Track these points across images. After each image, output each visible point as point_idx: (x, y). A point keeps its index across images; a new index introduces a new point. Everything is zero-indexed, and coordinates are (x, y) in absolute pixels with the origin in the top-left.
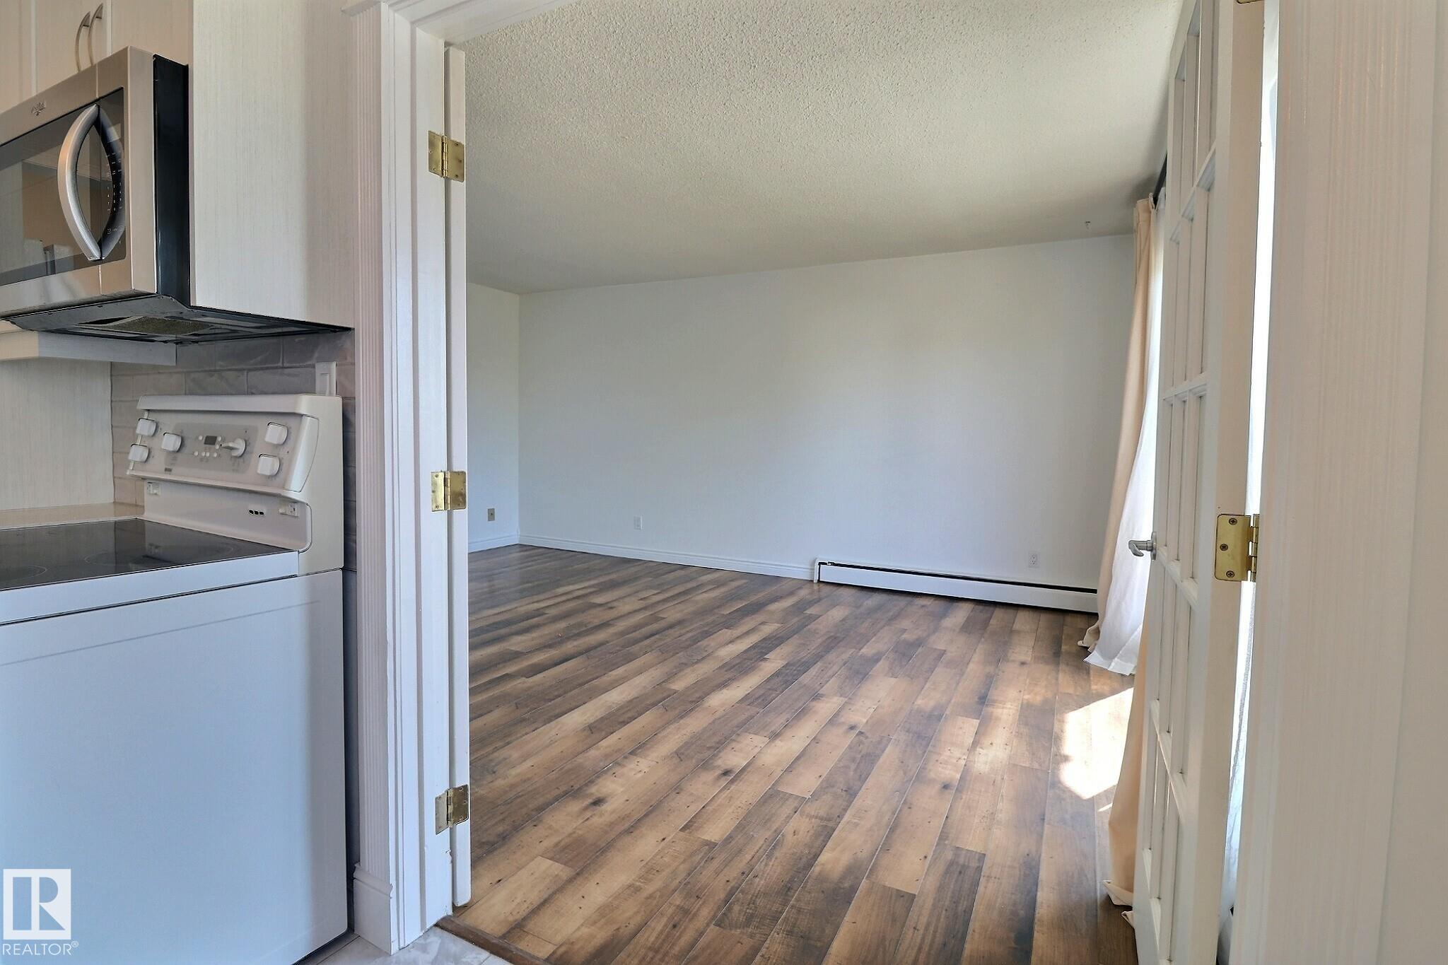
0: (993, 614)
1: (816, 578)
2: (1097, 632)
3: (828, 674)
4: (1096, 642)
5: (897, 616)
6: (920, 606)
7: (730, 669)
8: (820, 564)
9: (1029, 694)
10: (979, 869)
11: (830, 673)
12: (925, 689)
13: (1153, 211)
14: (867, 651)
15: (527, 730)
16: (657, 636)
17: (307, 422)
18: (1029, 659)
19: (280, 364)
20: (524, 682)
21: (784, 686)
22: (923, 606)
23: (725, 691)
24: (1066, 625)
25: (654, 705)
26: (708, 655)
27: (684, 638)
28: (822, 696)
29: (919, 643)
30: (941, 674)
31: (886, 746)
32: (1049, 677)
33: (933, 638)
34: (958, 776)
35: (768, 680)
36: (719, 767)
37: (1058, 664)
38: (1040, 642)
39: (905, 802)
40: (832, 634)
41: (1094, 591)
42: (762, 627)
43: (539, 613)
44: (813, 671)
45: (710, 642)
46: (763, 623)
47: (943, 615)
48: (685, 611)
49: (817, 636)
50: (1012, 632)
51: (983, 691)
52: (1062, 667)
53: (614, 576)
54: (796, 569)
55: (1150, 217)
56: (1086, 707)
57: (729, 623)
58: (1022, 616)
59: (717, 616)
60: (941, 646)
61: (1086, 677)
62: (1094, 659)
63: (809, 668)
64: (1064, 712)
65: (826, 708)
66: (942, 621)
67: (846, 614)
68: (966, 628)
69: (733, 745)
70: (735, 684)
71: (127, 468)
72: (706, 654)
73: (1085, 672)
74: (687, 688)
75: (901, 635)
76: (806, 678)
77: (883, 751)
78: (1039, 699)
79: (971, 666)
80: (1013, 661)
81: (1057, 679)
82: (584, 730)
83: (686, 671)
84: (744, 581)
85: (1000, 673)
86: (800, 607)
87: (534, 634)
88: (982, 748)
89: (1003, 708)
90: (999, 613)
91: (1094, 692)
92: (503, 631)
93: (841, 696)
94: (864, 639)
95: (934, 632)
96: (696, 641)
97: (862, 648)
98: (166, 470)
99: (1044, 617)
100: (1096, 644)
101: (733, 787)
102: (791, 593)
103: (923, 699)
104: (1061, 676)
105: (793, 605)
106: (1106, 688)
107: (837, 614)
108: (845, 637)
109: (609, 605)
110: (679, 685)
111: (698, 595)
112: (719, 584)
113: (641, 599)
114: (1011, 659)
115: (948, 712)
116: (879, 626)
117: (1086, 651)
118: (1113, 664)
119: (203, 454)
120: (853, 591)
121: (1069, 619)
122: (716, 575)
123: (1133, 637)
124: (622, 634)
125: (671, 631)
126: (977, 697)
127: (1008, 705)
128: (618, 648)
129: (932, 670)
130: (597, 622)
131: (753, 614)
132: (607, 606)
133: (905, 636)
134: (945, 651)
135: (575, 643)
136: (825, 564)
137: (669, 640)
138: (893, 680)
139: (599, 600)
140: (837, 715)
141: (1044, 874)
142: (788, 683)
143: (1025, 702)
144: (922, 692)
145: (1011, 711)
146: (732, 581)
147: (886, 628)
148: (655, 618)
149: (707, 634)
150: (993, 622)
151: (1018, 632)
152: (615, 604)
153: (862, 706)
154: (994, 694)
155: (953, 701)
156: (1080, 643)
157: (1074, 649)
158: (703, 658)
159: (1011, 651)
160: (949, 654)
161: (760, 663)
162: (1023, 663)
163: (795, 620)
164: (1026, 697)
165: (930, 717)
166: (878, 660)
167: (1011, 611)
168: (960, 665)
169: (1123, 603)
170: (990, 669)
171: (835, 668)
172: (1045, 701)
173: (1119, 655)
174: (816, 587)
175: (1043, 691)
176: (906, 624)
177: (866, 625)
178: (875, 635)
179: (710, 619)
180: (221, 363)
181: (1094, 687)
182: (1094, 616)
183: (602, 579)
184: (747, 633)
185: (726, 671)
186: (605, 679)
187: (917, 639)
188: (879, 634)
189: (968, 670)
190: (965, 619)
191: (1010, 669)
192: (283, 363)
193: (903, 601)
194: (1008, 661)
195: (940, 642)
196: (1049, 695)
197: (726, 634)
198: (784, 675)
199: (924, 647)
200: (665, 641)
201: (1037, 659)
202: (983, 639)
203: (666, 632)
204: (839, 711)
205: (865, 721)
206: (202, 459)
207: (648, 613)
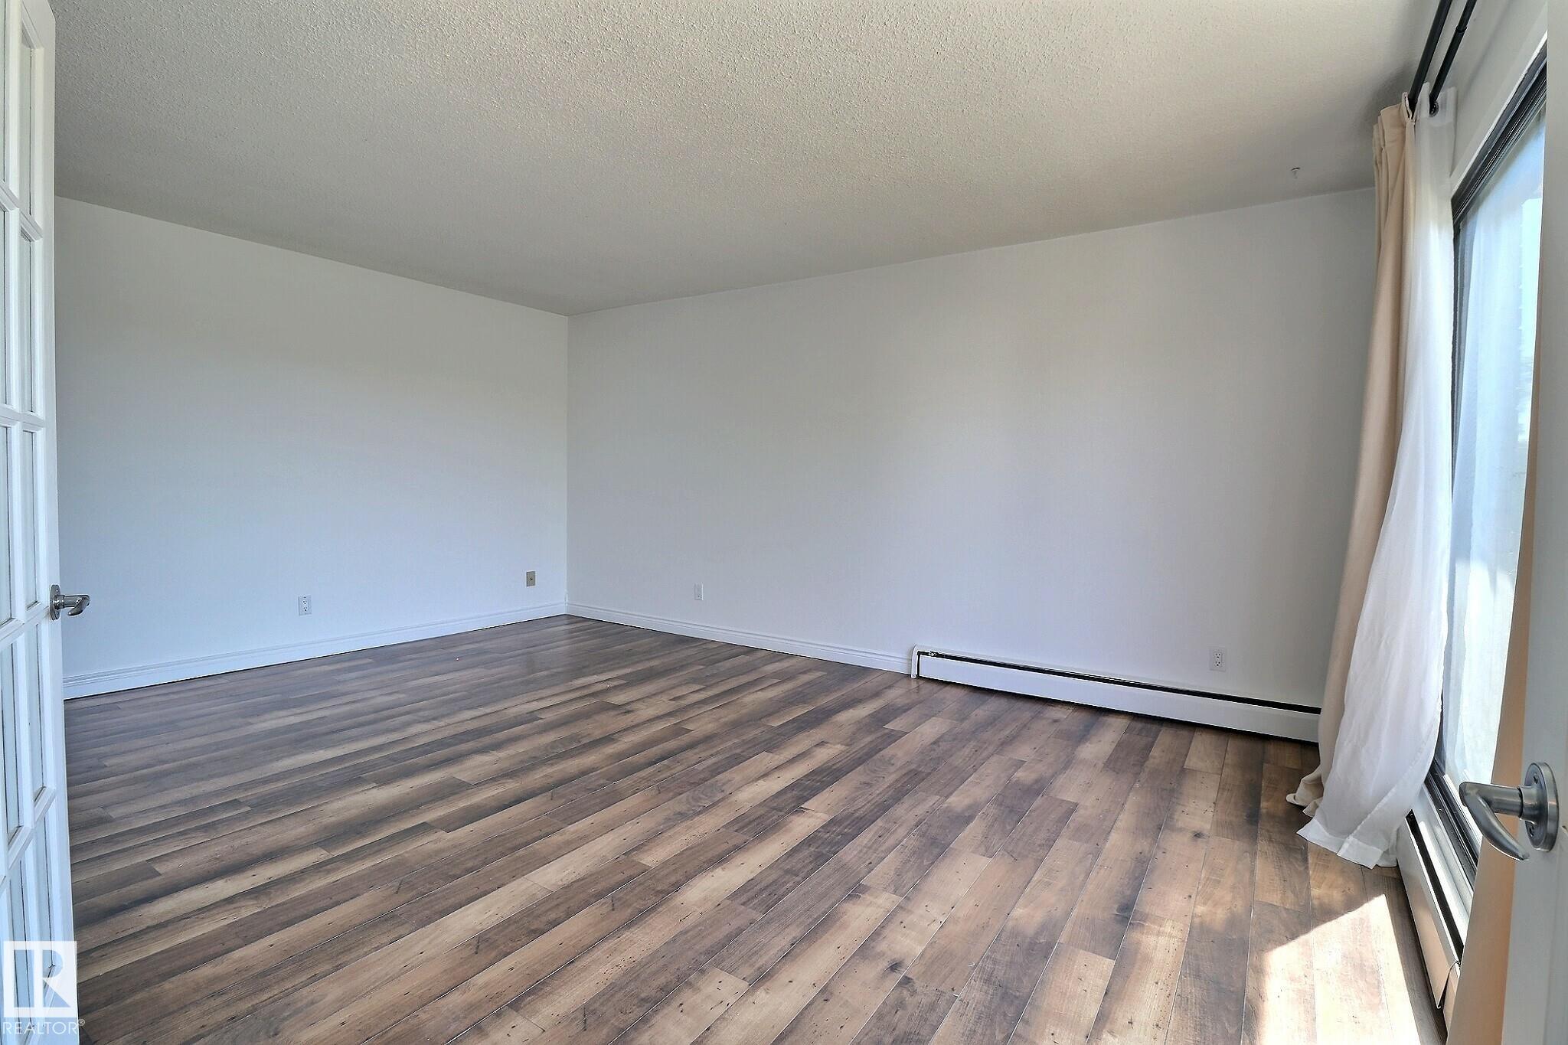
0: (1156, 738)
1: (914, 673)
2: (1319, 786)
3: (883, 848)
4: (1317, 801)
5: (1014, 738)
6: (1050, 721)
7: (742, 828)
8: (919, 653)
9: (1205, 904)
11: (891, 841)
12: (1032, 883)
13: (1409, 122)
14: (958, 801)
15: (385, 939)
16: (666, 762)
18: (1206, 827)
20: (439, 840)
21: (811, 867)
22: (1056, 721)
23: (719, 872)
24: (1268, 762)
25: (599, 896)
26: (723, 799)
27: (699, 767)
28: (865, 889)
29: (1037, 789)
30: (1065, 852)
31: (945, 1015)
32: (1240, 866)
33: (1061, 780)
35: (795, 851)
37: (1253, 838)
38: (1226, 793)
40: (913, 766)
41: (1317, 711)
43: (531, 717)
44: (865, 838)
45: (735, 775)
46: (822, 744)
47: (1083, 737)
48: (723, 720)
49: (892, 769)
50: (1183, 770)
51: (1128, 893)
52: (1263, 845)
53: (655, 663)
54: (890, 659)
55: (1403, 134)
56: (1302, 938)
57: (771, 745)
58: (1201, 741)
59: (762, 729)
60: (1070, 796)
61: (1302, 869)
62: (1313, 832)
63: (860, 831)
64: (1262, 950)
65: (861, 916)
66: (1079, 749)
67: (944, 730)
68: (1113, 764)
70: (738, 859)
72: (720, 796)
73: (1299, 857)
74: (665, 864)
75: (1015, 771)
76: (850, 853)
78: (1221, 915)
79: (1114, 837)
80: (1181, 830)
81: (1252, 872)
82: (467, 945)
83: (677, 829)
84: (819, 674)
85: (1160, 855)
86: (880, 719)
87: (502, 754)
88: (1111, 1033)
89: (1159, 934)
91: (1316, 902)
92: (464, 747)
93: (895, 892)
94: (959, 778)
95: (1065, 768)
96: (716, 770)
97: (951, 794)
99: (1233, 744)
100: (1317, 807)
102: (876, 694)
103: (1026, 907)
104: (1259, 863)
105: (871, 715)
106: (1337, 897)
107: (931, 730)
108: (930, 773)
109: (628, 707)
110: (651, 859)
111: (750, 694)
112: (785, 677)
113: (674, 699)
114: (1180, 824)
115: (1062, 939)
116: (985, 754)
117: (1298, 816)
118: (1346, 846)
120: (961, 692)
121: (1271, 749)
122: (785, 664)
123: (1379, 806)
124: (621, 756)
125: (689, 753)
126: (1116, 906)
127: (1168, 928)
128: (601, 782)
129: (1049, 844)
130: (598, 734)
131: (811, 729)
132: (624, 709)
133: (1021, 775)
134: (1077, 805)
135: (549, 770)
136: (927, 654)
137: (680, 768)
138: (985, 861)
139: (618, 699)
140: (876, 934)
142: (820, 859)
143: (1197, 920)
144: (1028, 890)
145: (1172, 940)
146: (804, 673)
147: (995, 758)
148: (678, 731)
149: (736, 760)
150: (1155, 752)
151: (1193, 771)
152: (634, 706)
153: (922, 916)
154: (1147, 902)
155: (1074, 914)
156: (1290, 798)
157: (1280, 809)
158: (714, 804)
159: (1180, 808)
160: (1081, 812)
161: (792, 817)
162: (1198, 835)
163: (869, 739)
164: (1200, 909)
165: (1032, 945)
166: (969, 820)
167: (1184, 733)
168: (1095, 835)
169: (1363, 751)
170: (1144, 845)
171: (901, 832)
172: (1232, 922)
173: (1355, 832)
174: (914, 685)
175: (1228, 897)
176: (1024, 751)
177: (966, 751)
178: (975, 771)
179: (752, 733)
183: (640, 667)
184: (792, 761)
185: (736, 831)
186: (556, 838)
187: (1037, 781)
188: (982, 769)
189: (1108, 845)
190: (1114, 745)
191: (1177, 845)
193: (1027, 711)
194: (1173, 829)
195: (1070, 789)
196: (1239, 907)
197: (766, 760)
198: (820, 842)
199: (1045, 796)
200: (673, 771)
201: (1222, 827)
202: (1137, 785)
203: (683, 755)
204: (882, 927)
205: (919, 950)
207: (674, 721)
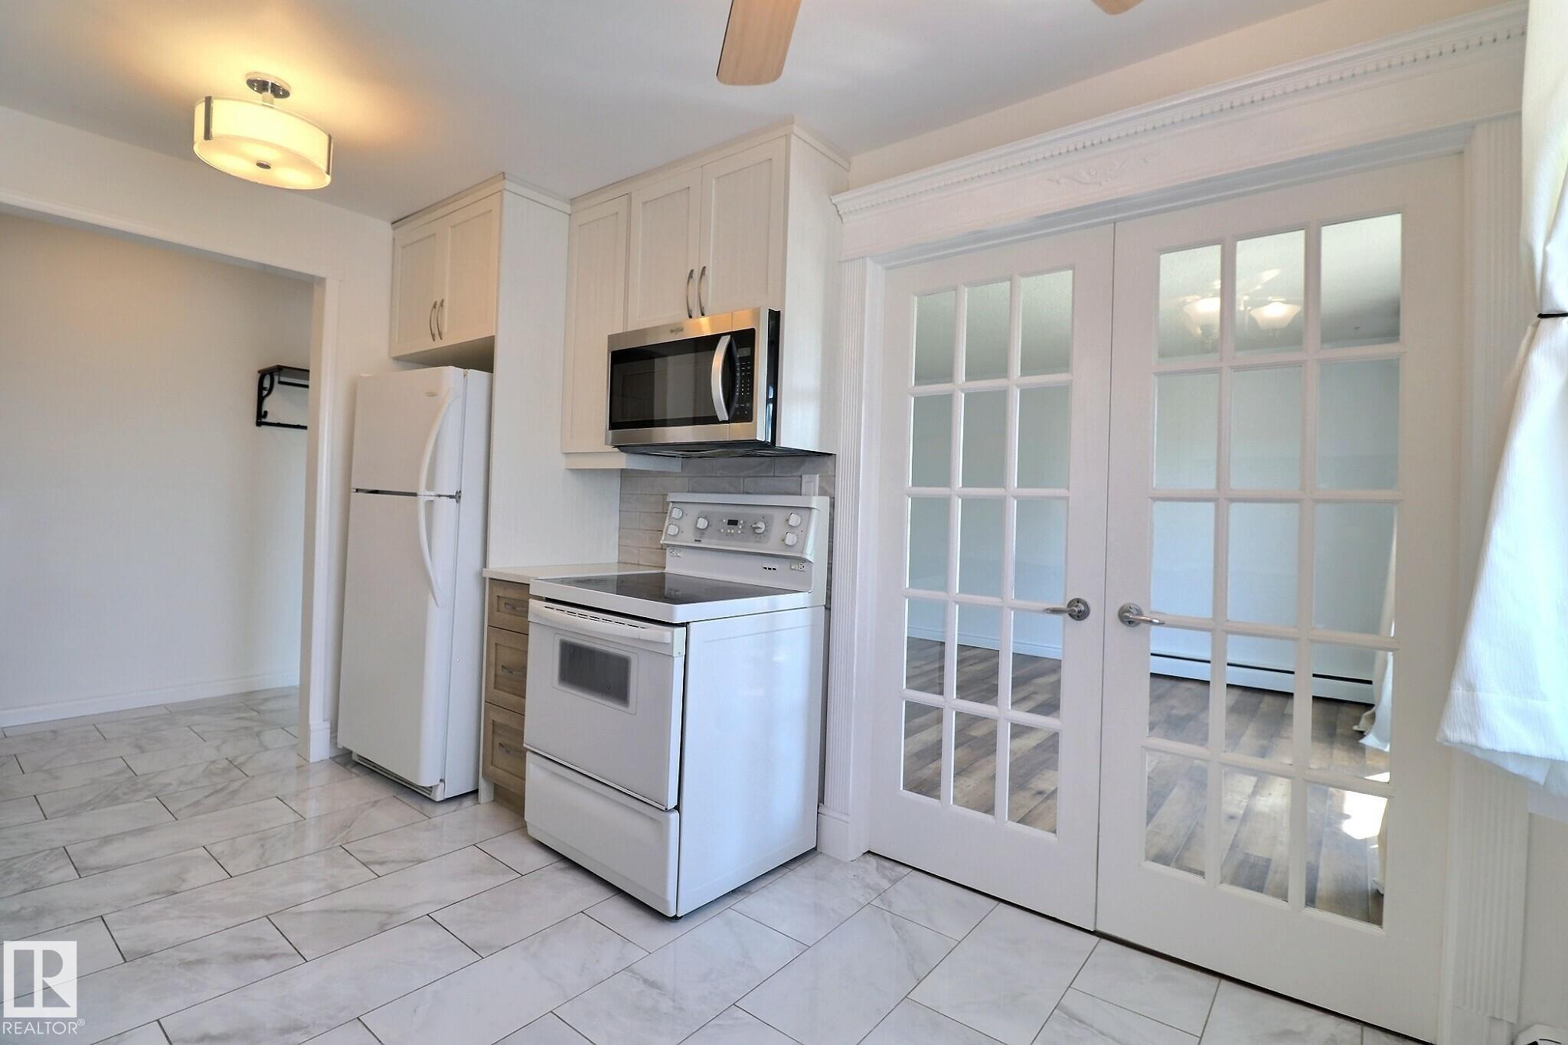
0: (1263, 700)
2: (1373, 717)
4: (1371, 726)
10: (1267, 867)
17: (815, 512)
19: (772, 474)
24: (1342, 713)
29: (1188, 718)
31: (1173, 788)
34: (1242, 812)
36: (1031, 789)
39: (1197, 823)
41: (1370, 682)
42: (1034, 696)
62: (1370, 740)
69: (1039, 776)
71: (661, 539)
75: (1171, 710)
77: (1171, 791)
79: (1245, 738)
80: (1286, 738)
81: (1332, 754)
85: (1274, 745)
88: (1261, 796)
90: (1268, 700)
91: (1369, 766)
95: (1203, 711)
98: (696, 540)
100: (1371, 728)
101: (1049, 801)
104: (1335, 752)
106: (1382, 763)
112: (980, 659)
117: (1362, 734)
118: (1388, 744)
119: (729, 531)
121: (1344, 709)
122: (975, 652)
133: (1174, 712)
141: (1322, 874)
150: (1264, 705)
151: (1289, 715)
156: (1356, 728)
157: (1349, 733)
159: (1283, 730)
167: (1281, 698)
168: (1232, 737)
170: (1265, 742)
176: (1174, 702)
180: (721, 471)
181: (1369, 763)
182: (1370, 706)
189: (1242, 741)
190: (1234, 702)
191: (1285, 742)
192: (774, 473)
194: (1281, 738)
199: (1194, 722)
202: (1254, 720)
206: (727, 534)
207: (925, 679)
